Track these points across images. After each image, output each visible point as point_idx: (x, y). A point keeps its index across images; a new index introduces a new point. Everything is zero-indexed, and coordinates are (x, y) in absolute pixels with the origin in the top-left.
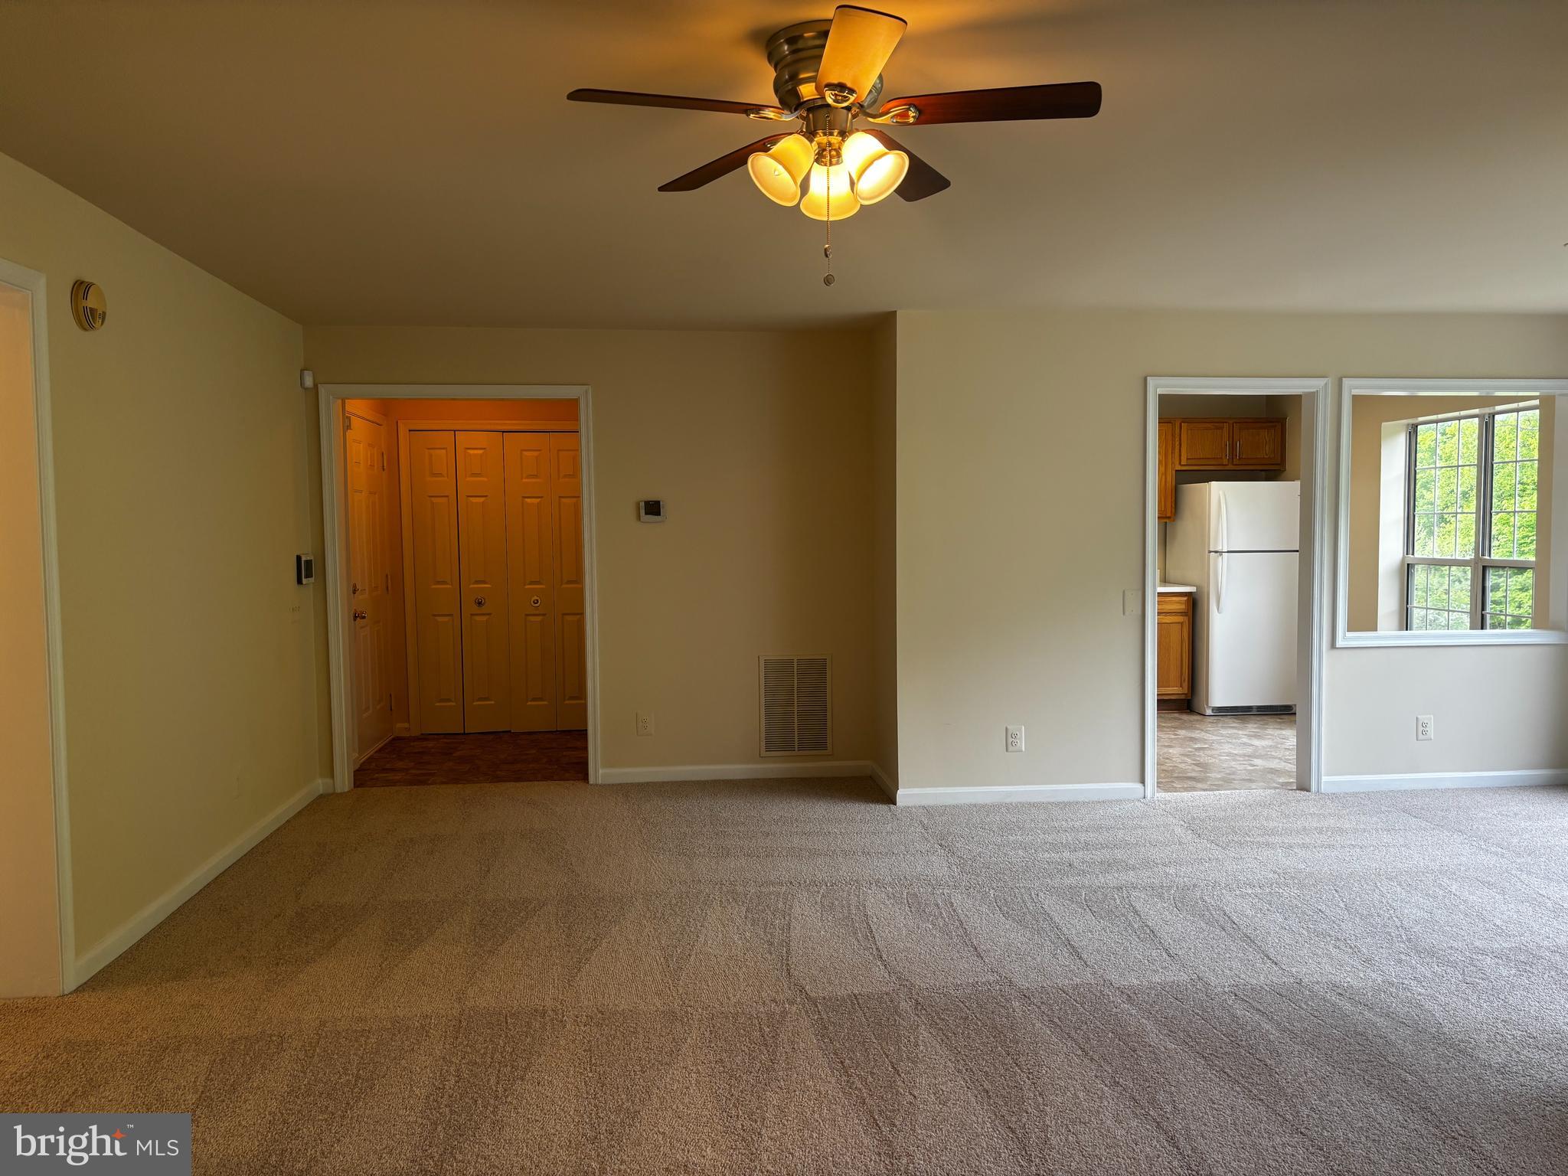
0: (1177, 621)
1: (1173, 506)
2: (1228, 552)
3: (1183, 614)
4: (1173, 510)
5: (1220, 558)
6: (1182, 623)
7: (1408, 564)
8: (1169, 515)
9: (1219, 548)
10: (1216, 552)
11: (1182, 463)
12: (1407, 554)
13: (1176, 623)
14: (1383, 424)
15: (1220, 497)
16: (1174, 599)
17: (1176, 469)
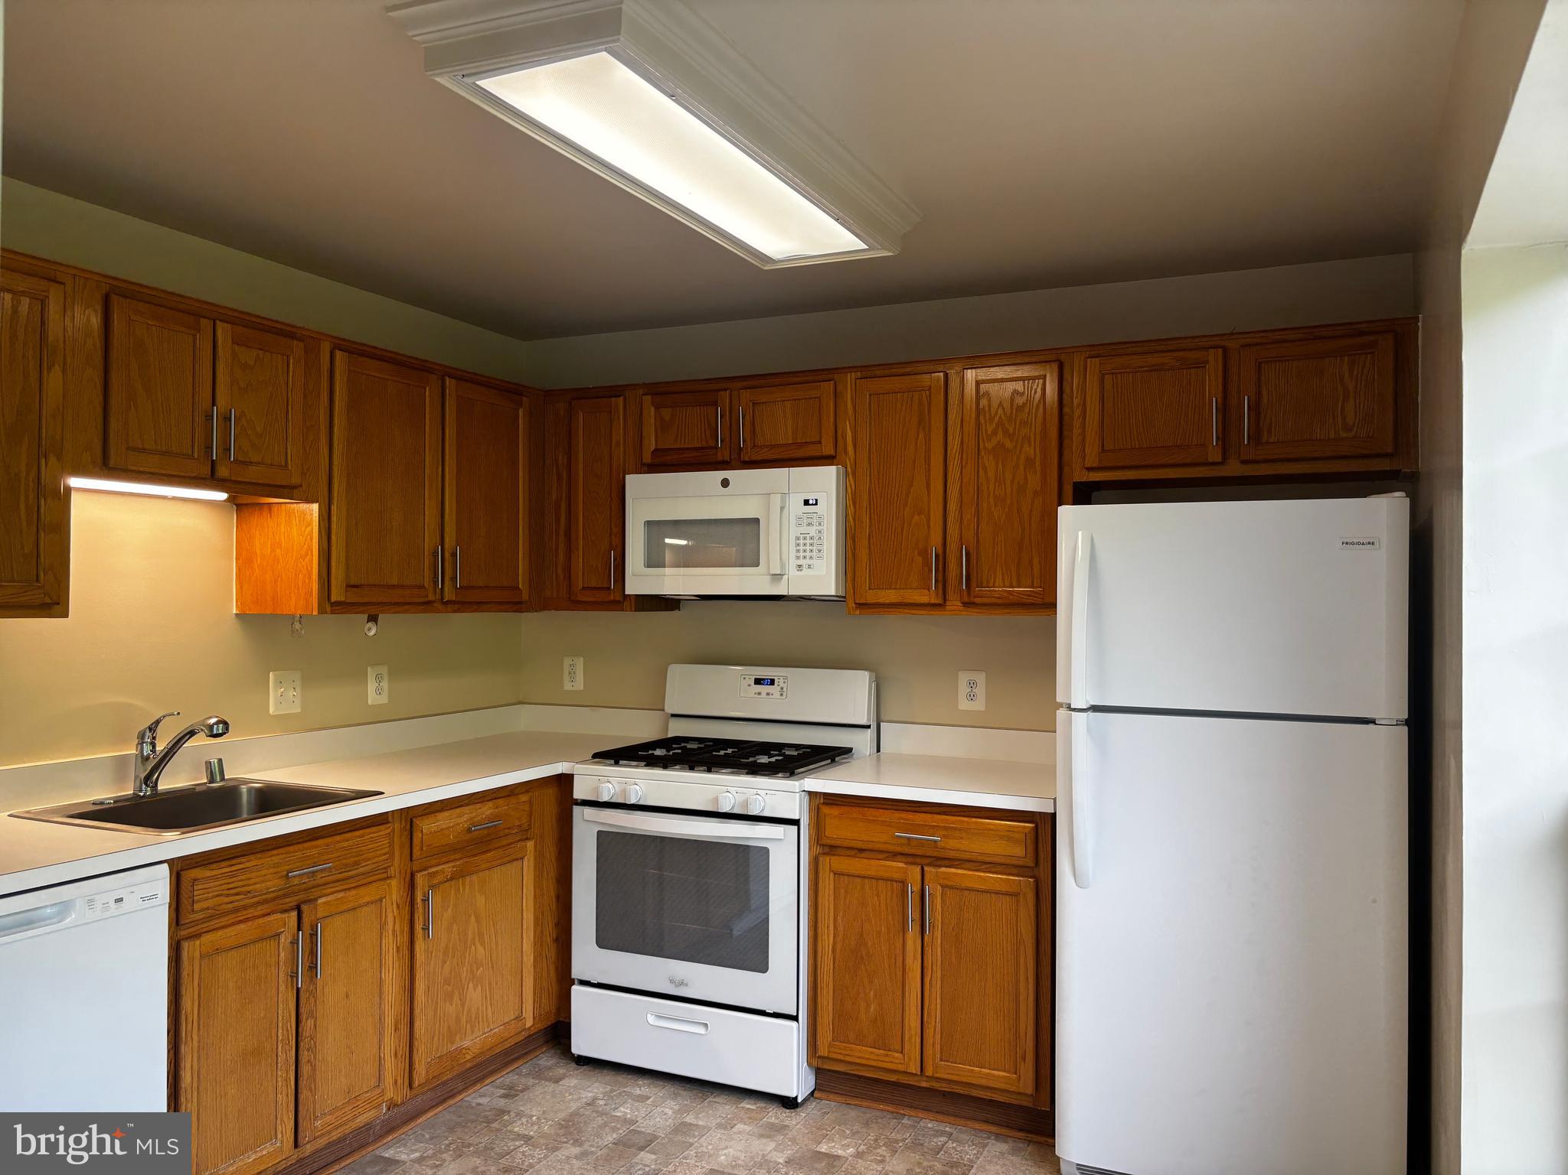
0: (1006, 888)
2: (1096, 709)
3: (1020, 869)
6: (1018, 896)
9: (1072, 698)
10: (1069, 708)
11: (1088, 464)
13: (1002, 894)
16: (996, 825)
17: (1077, 479)
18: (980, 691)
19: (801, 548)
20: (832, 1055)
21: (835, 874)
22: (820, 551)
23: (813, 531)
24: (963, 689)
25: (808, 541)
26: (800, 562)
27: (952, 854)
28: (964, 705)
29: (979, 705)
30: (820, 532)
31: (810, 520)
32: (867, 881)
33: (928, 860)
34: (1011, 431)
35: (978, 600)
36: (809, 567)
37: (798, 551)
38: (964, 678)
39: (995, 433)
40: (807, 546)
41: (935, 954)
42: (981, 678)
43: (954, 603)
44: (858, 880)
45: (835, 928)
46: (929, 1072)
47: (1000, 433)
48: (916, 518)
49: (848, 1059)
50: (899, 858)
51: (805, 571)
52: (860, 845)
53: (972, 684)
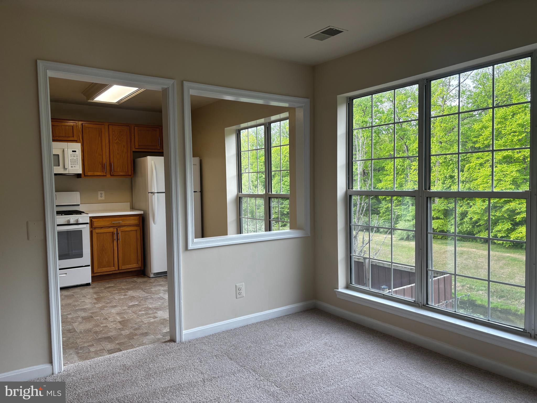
0: (134, 229)
1: (133, 169)
2: (158, 193)
3: (136, 225)
4: (133, 172)
5: (154, 196)
6: (136, 230)
7: (240, 197)
8: (130, 174)
9: (153, 191)
10: (152, 193)
11: (136, 148)
12: (239, 192)
13: (133, 230)
14: (225, 129)
15: (152, 164)
16: (132, 218)
17: (133, 150)
18: (103, 195)
19: (72, 162)
20: (98, 272)
21: (97, 233)
22: (77, 163)
23: (75, 158)
24: (99, 195)
25: (74, 161)
26: (72, 166)
27: (123, 225)
28: (100, 198)
29: (103, 198)
30: (77, 158)
31: (74, 156)
32: (104, 233)
33: (118, 227)
34: (120, 139)
35: (115, 174)
36: (75, 167)
37: (71, 163)
38: (99, 193)
39: (116, 139)
40: (74, 162)
41: (120, 246)
42: (103, 192)
43: (108, 176)
44: (102, 234)
45: (97, 245)
46: (120, 269)
47: (118, 140)
48: (99, 156)
49: (102, 271)
50: (111, 227)
51: (73, 168)
52: (101, 226)
53: (101, 194)
